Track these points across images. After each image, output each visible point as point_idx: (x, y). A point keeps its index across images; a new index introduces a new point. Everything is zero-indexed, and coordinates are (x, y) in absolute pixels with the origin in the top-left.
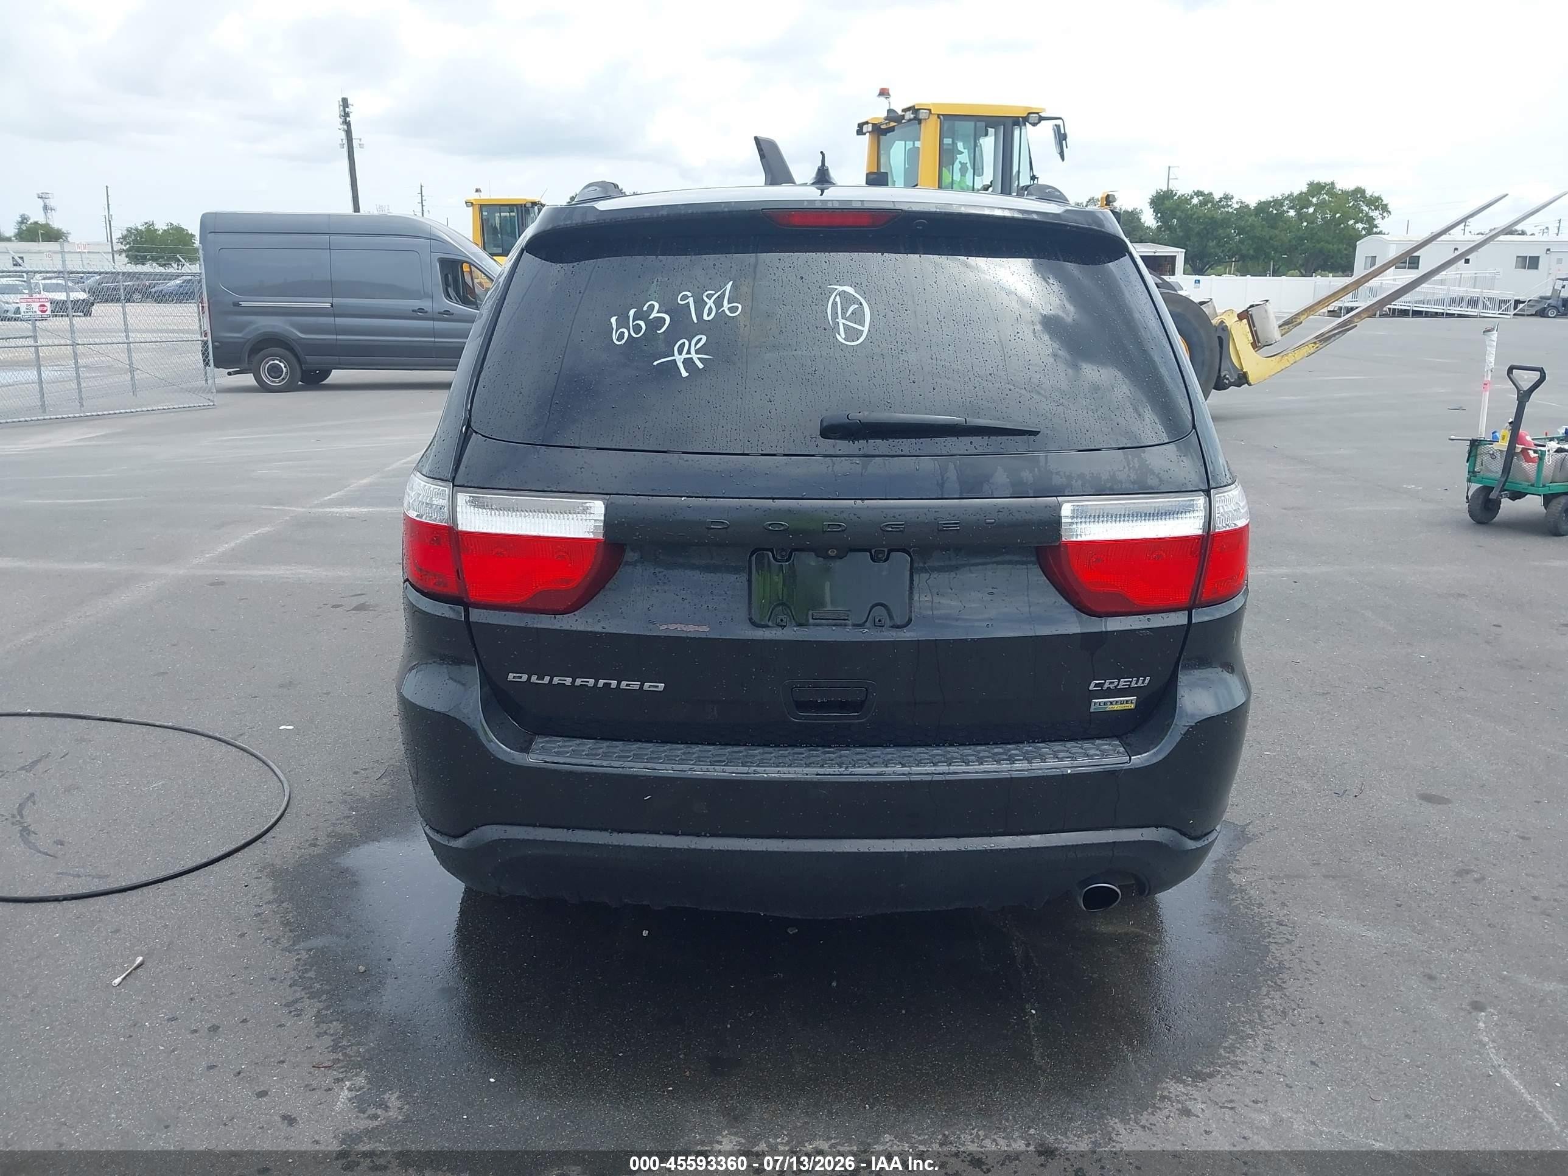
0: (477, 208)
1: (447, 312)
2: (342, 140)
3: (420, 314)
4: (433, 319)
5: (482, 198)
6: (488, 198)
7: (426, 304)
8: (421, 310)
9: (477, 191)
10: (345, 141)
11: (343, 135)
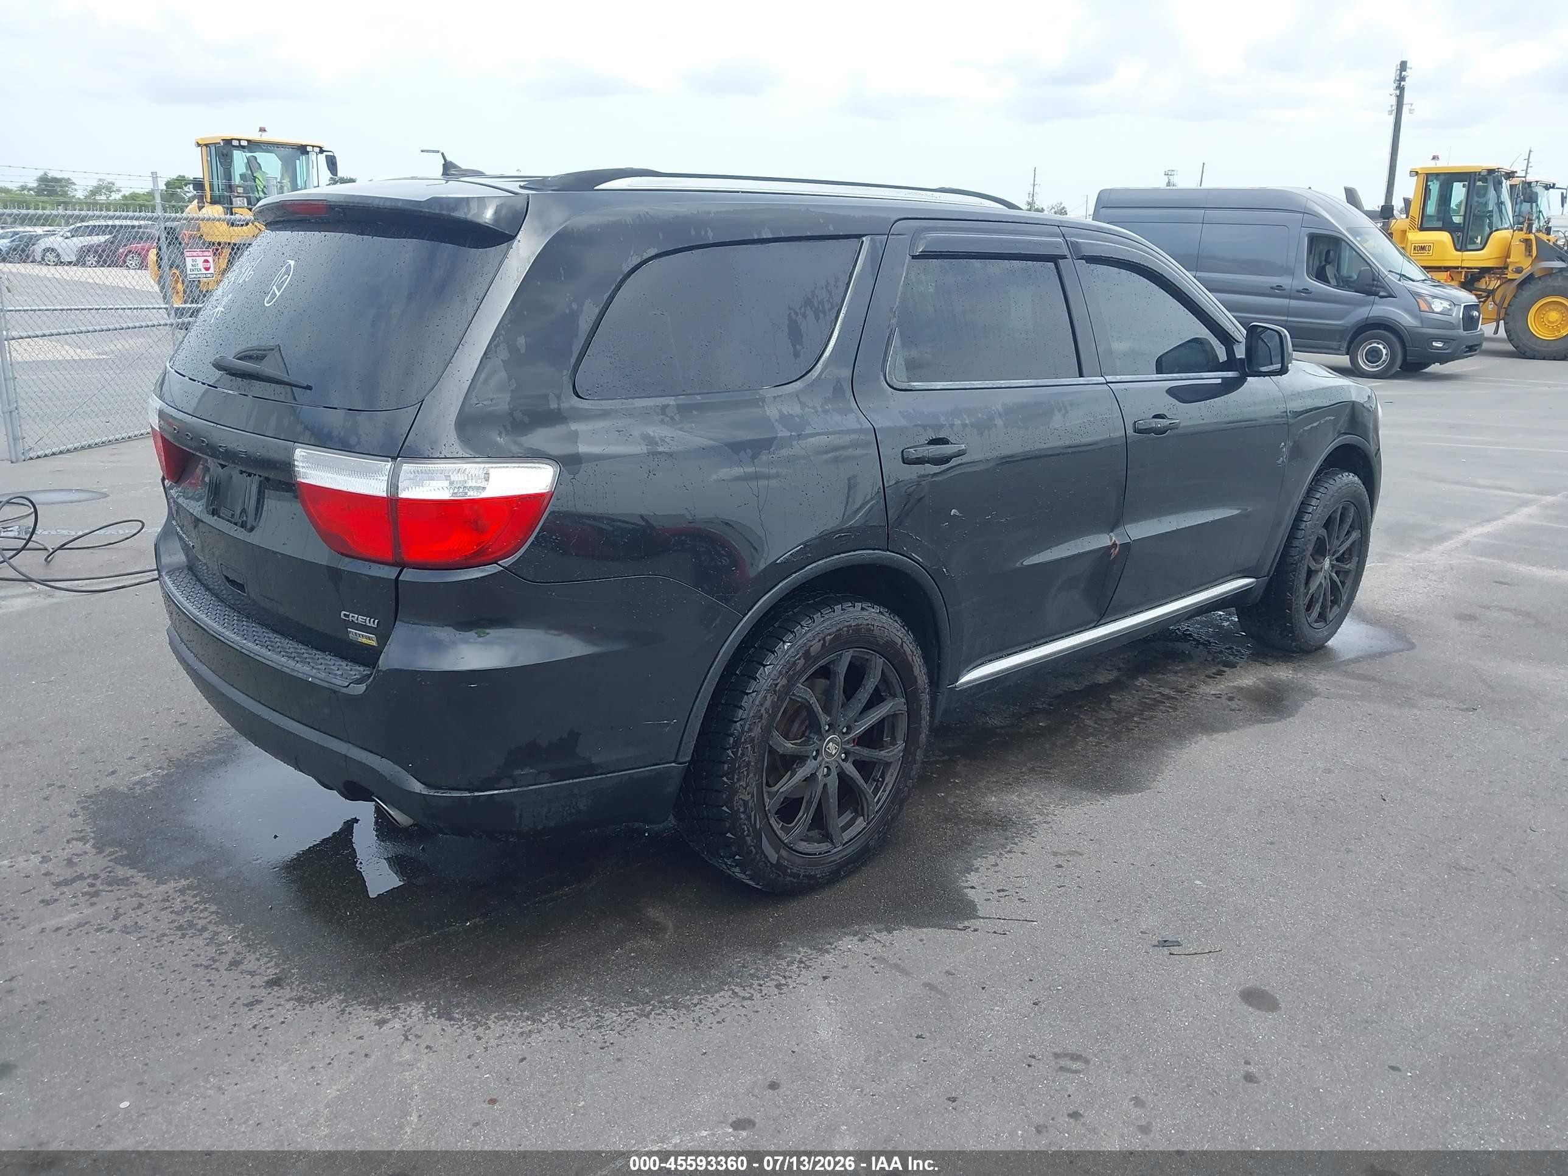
0: (1422, 177)
1: (1305, 290)
2: (1392, 106)
3: (1278, 291)
4: (1290, 298)
5: (1438, 165)
6: (1446, 165)
7: (1286, 281)
8: (1279, 287)
9: (1434, 158)
10: (1394, 107)
11: (1393, 101)
